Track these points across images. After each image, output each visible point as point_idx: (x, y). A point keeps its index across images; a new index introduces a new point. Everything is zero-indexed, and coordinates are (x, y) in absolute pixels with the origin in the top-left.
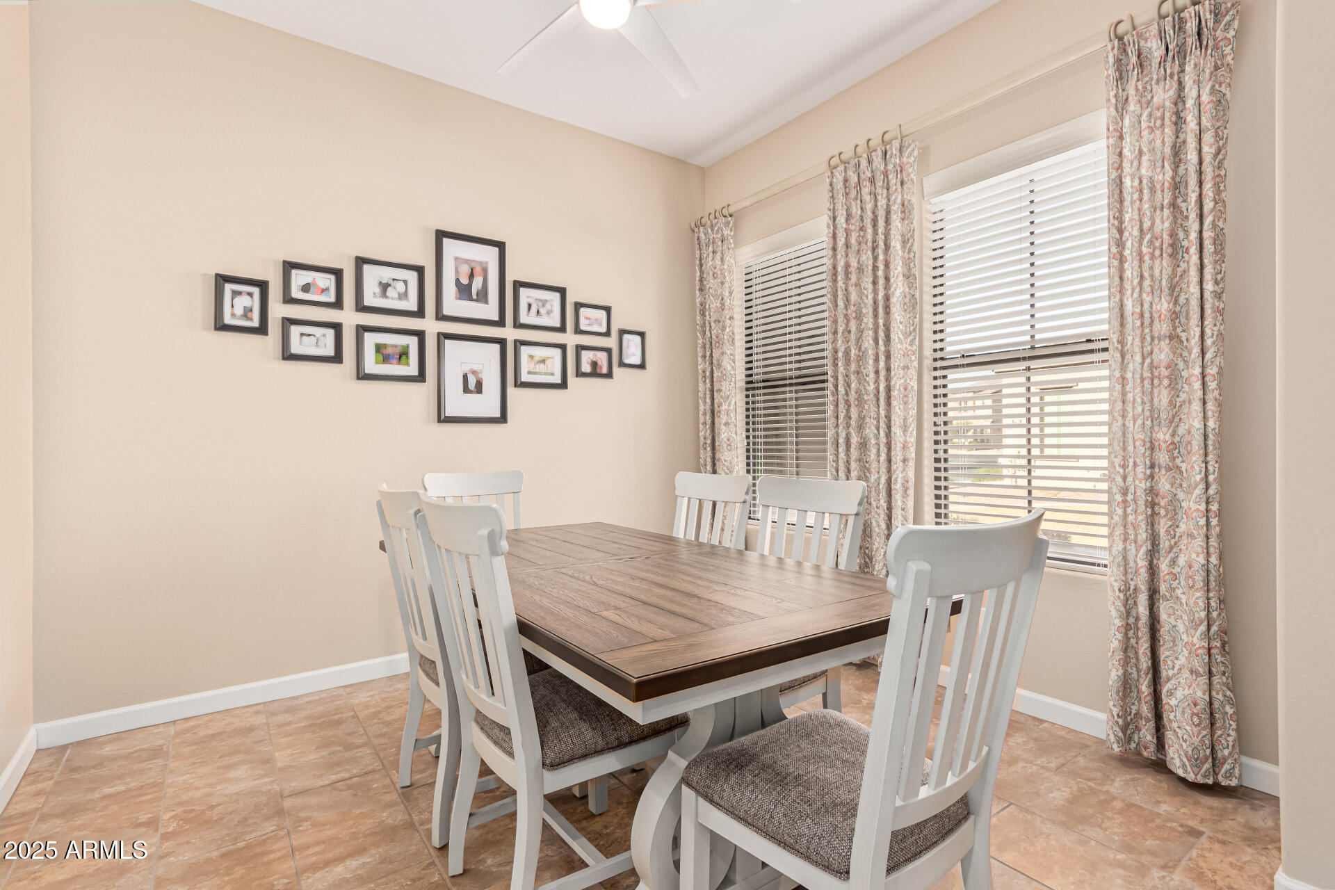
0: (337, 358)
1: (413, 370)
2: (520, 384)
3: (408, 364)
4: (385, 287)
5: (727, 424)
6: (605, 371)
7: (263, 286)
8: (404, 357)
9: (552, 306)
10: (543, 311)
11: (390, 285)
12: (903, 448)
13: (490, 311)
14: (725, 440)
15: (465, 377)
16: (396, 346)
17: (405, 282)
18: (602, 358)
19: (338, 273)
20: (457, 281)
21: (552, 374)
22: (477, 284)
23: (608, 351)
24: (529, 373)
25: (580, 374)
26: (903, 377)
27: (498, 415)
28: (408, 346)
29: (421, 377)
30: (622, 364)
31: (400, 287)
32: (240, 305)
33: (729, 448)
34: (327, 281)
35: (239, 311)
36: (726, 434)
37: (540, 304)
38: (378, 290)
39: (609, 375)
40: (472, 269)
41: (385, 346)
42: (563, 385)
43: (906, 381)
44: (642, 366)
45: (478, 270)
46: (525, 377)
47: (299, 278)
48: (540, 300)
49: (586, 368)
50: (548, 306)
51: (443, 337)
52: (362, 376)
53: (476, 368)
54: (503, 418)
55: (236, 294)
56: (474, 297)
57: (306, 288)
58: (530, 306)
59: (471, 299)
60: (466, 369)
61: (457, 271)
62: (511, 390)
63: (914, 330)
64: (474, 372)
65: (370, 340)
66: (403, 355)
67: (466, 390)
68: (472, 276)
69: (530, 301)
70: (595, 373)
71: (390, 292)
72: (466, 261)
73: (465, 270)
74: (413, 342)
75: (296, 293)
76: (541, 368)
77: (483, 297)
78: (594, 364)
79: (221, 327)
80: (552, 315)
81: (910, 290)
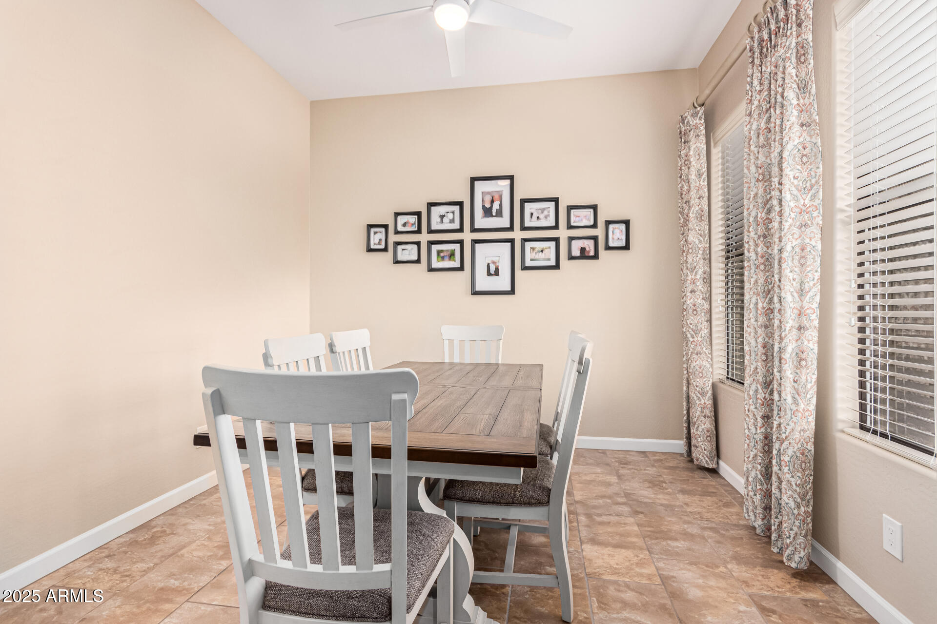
0: (418, 261)
1: (457, 264)
2: (525, 268)
3: (454, 261)
4: (442, 217)
5: (692, 291)
6: (592, 253)
7: (386, 227)
8: (452, 257)
9: (549, 212)
10: (541, 216)
11: (445, 216)
12: (799, 315)
13: (504, 222)
14: (691, 305)
15: (488, 266)
16: (448, 251)
17: (453, 212)
18: (589, 245)
19: (418, 214)
20: (484, 206)
21: (549, 259)
22: (496, 206)
23: (595, 239)
24: (532, 260)
25: (571, 258)
26: (800, 237)
27: (509, 289)
28: (455, 249)
29: (461, 268)
30: (608, 248)
31: (450, 216)
32: (377, 237)
33: (695, 312)
34: (413, 219)
35: (377, 242)
36: (692, 300)
37: (540, 211)
38: (439, 220)
39: (596, 257)
40: (493, 197)
41: (442, 251)
42: (557, 267)
43: (803, 241)
44: (627, 247)
45: (496, 197)
46: (528, 263)
47: (401, 220)
48: (540, 209)
49: (576, 252)
50: (546, 213)
51: (475, 242)
52: (431, 270)
53: (495, 259)
54: (512, 292)
55: (375, 233)
56: (494, 214)
57: (404, 225)
58: (532, 214)
59: (492, 216)
60: (489, 260)
61: (483, 200)
62: (518, 272)
63: (816, 182)
64: (494, 262)
65: (435, 248)
66: (452, 255)
67: (489, 274)
68: (492, 202)
69: (532, 211)
70: (584, 255)
71: (445, 219)
72: (489, 193)
73: (488, 198)
74: (457, 247)
75: (400, 228)
76: (541, 255)
77: (499, 213)
78: (583, 250)
79: (370, 250)
80: (549, 218)
81: (811, 138)
